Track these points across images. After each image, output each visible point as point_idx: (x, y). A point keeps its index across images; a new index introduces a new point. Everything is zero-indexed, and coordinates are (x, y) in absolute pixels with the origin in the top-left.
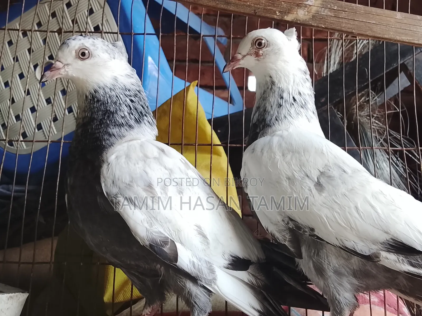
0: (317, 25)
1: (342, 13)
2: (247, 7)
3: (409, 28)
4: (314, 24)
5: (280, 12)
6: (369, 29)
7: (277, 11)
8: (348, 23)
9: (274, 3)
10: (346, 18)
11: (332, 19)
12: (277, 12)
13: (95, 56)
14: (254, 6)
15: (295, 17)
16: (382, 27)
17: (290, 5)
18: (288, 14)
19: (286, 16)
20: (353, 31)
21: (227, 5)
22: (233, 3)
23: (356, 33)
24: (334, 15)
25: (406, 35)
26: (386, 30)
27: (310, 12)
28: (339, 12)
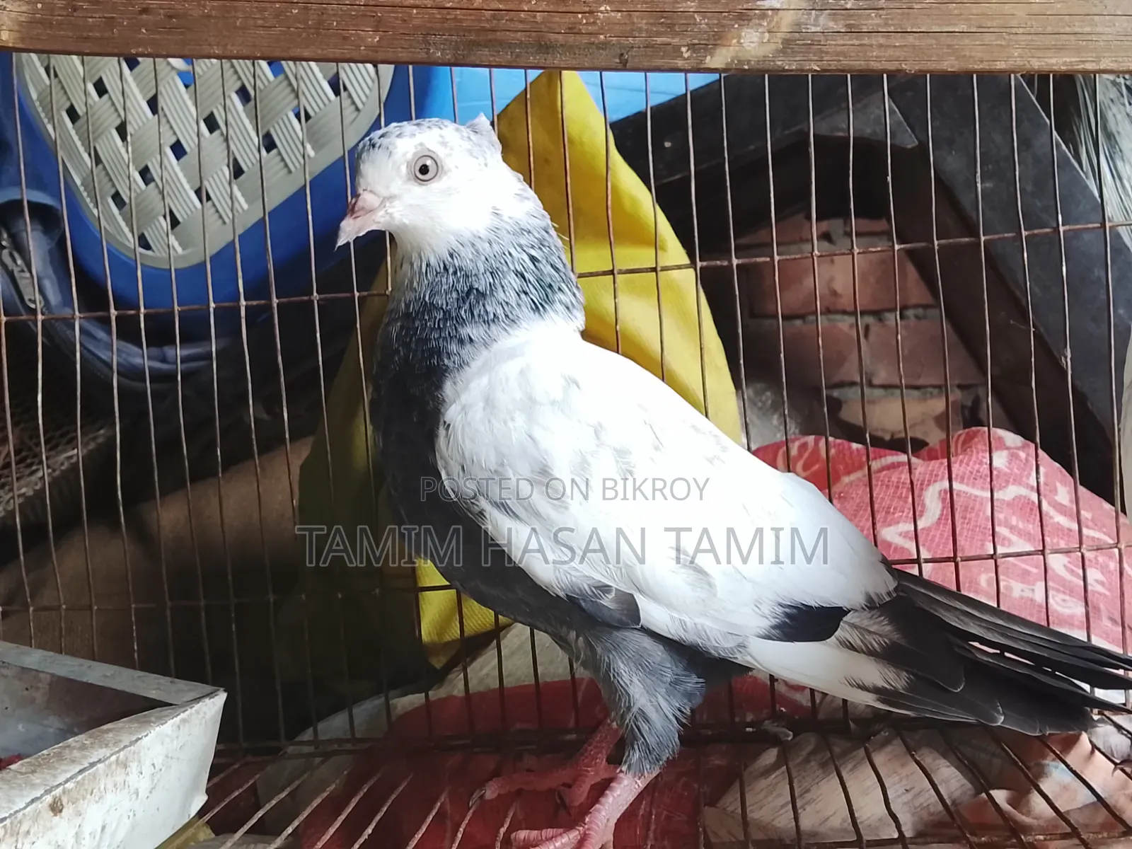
0: (799, 67)
1: (869, 15)
2: (598, 48)
3: (1069, 26)
4: (790, 65)
5: (691, 47)
6: (950, 51)
7: (684, 46)
8: (889, 46)
9: (674, 22)
10: (880, 30)
11: (841, 42)
12: (684, 49)
13: (449, 170)
14: (620, 44)
15: (733, 54)
16: (988, 38)
17: (718, 20)
18: (715, 49)
19: (708, 58)
20: (903, 66)
21: (544, 53)
22: (562, 45)
23: (910, 71)
24: (847, 26)
25: (1060, 49)
26: (1001, 45)
27: (775, 30)
28: (859, 16)
